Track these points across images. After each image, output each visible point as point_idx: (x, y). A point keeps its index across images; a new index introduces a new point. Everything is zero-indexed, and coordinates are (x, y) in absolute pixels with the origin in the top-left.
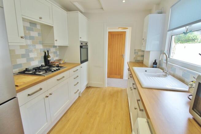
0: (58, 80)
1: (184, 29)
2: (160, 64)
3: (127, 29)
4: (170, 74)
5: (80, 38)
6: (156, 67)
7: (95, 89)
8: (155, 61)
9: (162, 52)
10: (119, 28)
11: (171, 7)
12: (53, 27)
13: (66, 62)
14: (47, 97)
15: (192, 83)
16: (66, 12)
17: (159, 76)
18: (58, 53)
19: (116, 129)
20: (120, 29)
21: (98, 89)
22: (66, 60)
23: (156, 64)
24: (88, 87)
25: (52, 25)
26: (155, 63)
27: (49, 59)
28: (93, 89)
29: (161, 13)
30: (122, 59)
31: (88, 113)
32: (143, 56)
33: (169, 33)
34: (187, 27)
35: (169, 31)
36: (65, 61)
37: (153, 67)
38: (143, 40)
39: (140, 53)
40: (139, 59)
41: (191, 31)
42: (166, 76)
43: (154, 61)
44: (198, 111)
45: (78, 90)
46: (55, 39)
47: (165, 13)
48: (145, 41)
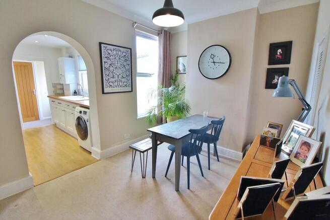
2: (78, 93)
6: (76, 95)
23: (76, 93)
32: (63, 89)
38: (60, 75)
39: (59, 87)
40: (59, 92)
43: (74, 91)
47: (74, 57)
48: (64, 76)
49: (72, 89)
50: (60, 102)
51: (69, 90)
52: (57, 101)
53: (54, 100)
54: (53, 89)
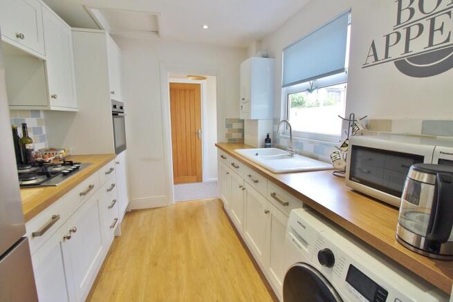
0: (81, 194)
1: (307, 84)
2: (275, 142)
3: (205, 78)
4: (296, 153)
5: (113, 93)
6: (270, 146)
7: (149, 213)
8: (268, 136)
9: (276, 121)
10: (189, 76)
11: (284, 50)
12: (44, 61)
13: (71, 153)
14: (69, 238)
15: (335, 154)
16: (70, 28)
17: (282, 157)
18: (44, 132)
19: (226, 271)
20: (190, 78)
21: (157, 210)
22: (71, 149)
23: (270, 141)
24: (129, 213)
25: (43, 58)
26: (268, 140)
27: (28, 146)
28: (143, 215)
29: (267, 57)
30: (197, 140)
31: (156, 264)
32: (242, 131)
33: (284, 90)
34: (311, 82)
35: (284, 86)
36: (69, 151)
37: (266, 147)
38: (243, 101)
39: (236, 126)
40: (236, 136)
41: (317, 88)
42: (292, 156)
43: (266, 137)
44: (357, 179)
45: (117, 220)
46: (51, 93)
47: (273, 57)
48: (249, 102)
49: (262, 131)
50: (237, 163)
51: (255, 133)
52: (230, 160)
53: (225, 155)
54: (226, 131)
